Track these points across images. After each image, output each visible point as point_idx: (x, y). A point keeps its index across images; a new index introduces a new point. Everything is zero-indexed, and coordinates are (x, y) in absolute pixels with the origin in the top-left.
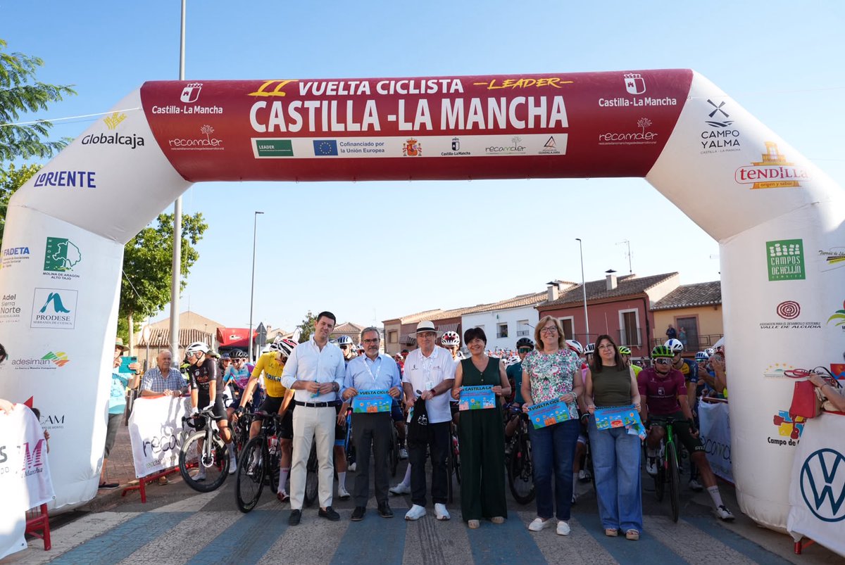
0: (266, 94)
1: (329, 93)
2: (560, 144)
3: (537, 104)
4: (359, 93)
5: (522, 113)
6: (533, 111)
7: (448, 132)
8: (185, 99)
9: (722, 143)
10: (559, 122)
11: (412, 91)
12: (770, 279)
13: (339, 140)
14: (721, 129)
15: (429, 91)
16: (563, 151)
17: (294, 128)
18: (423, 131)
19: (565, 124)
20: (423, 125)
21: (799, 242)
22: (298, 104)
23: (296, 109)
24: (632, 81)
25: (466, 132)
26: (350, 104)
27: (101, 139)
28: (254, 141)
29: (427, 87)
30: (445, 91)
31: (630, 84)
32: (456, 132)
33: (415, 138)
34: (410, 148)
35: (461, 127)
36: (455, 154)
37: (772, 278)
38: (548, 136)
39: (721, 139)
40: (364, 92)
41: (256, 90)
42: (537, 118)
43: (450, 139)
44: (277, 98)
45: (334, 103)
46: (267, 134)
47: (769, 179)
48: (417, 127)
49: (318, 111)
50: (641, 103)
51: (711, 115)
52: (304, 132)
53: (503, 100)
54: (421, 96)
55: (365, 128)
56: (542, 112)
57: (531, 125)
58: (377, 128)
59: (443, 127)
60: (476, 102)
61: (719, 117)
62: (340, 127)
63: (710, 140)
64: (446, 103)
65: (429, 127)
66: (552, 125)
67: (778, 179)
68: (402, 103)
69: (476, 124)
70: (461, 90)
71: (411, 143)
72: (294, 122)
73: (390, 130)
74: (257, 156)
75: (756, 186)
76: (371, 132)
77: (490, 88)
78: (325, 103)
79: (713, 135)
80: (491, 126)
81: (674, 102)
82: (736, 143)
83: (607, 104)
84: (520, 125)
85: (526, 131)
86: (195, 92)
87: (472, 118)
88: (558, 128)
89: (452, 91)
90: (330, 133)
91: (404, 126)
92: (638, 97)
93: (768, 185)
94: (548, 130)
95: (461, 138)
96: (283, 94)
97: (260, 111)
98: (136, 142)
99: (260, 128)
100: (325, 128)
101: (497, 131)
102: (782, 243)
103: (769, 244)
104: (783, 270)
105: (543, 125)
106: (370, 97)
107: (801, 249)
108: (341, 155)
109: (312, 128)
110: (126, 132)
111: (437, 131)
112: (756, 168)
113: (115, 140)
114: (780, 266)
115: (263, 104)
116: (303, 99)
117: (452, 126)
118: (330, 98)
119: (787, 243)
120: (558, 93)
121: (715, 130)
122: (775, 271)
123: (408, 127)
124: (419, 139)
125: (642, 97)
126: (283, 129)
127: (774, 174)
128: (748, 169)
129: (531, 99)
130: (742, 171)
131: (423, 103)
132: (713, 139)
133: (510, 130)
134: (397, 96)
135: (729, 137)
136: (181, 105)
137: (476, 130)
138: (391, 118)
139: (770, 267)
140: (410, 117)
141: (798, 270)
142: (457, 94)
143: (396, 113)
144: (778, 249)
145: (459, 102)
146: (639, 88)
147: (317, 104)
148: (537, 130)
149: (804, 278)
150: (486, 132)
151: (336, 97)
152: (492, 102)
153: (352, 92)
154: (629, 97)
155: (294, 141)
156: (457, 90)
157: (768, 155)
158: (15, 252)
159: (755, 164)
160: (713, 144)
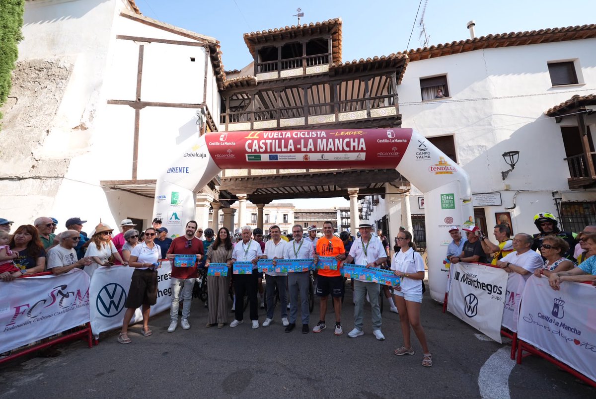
0: (251, 137)
1: (275, 137)
2: (363, 156)
3: (354, 141)
4: (286, 137)
5: (348, 144)
6: (352, 144)
7: (320, 152)
8: (221, 139)
9: (424, 157)
10: (362, 148)
11: (307, 136)
12: (442, 209)
13: (278, 154)
14: (423, 152)
15: (313, 136)
16: (364, 159)
17: (262, 150)
18: (311, 151)
19: (365, 149)
20: (311, 149)
21: (453, 195)
22: (263, 141)
23: (263, 143)
24: (390, 133)
25: (327, 152)
26: (283, 141)
27: (191, 155)
28: (247, 155)
29: (312, 135)
30: (319, 136)
32: (323, 152)
33: (307, 154)
34: (306, 157)
35: (325, 150)
36: (322, 160)
37: (443, 208)
38: (358, 153)
39: (423, 155)
40: (288, 137)
41: (248, 136)
42: (354, 147)
43: (320, 154)
44: (256, 139)
45: (277, 141)
46: (251, 152)
47: (441, 171)
48: (308, 150)
49: (271, 144)
50: (393, 141)
51: (420, 146)
52: (266, 152)
53: (341, 140)
54: (310, 138)
55: (289, 150)
56: (356, 144)
57: (352, 149)
58: (293, 150)
59: (318, 150)
60: (331, 140)
61: (422, 147)
62: (279, 150)
64: (319, 141)
65: (313, 150)
66: (360, 149)
67: (445, 171)
68: (302, 141)
69: (331, 149)
70: (325, 136)
71: (306, 156)
72: (262, 148)
73: (298, 151)
74: (247, 160)
75: (437, 173)
76: (291, 152)
77: (336, 135)
78: (274, 141)
79: (420, 154)
80: (336, 150)
81: (406, 141)
82: (429, 157)
83: (381, 141)
84: (348, 149)
85: (350, 151)
86: (225, 137)
87: (329, 147)
88: (362, 151)
89: (322, 136)
90: (275, 152)
91: (303, 149)
92: (392, 139)
93: (441, 173)
94: (358, 151)
95: (325, 154)
96: (258, 137)
97: (249, 144)
98: (203, 156)
99: (249, 150)
100: (273, 150)
101: (339, 151)
102: (446, 195)
103: (442, 195)
104: (447, 205)
105: (356, 149)
106: (290, 139)
107: (453, 197)
108: (279, 160)
109: (269, 150)
110: (200, 152)
111: (316, 151)
112: (436, 167)
113: (196, 155)
114: (446, 203)
115: (250, 141)
116: (265, 139)
117: (322, 150)
118: (275, 139)
119: (448, 195)
120: (362, 137)
121: (421, 152)
122: (444, 205)
123: (304, 150)
124: (309, 154)
125: (394, 139)
126: (258, 151)
127: (443, 169)
128: (433, 167)
129: (352, 140)
130: (431, 168)
131: (311, 141)
133: (344, 151)
134: (301, 138)
135: (427, 155)
136: (219, 141)
137: (331, 151)
138: (299, 146)
139: (442, 204)
140: (306, 146)
141: (452, 205)
142: (323, 137)
143: (300, 144)
144: (445, 197)
145: (324, 141)
146: (393, 136)
147: (270, 141)
148: (354, 151)
149: (454, 208)
150: (335, 152)
151: (278, 139)
152: (337, 140)
153: (284, 137)
154: (389, 139)
155: (262, 155)
156: (323, 136)
157: (441, 162)
158: (160, 197)
159: (436, 165)
160: (420, 157)
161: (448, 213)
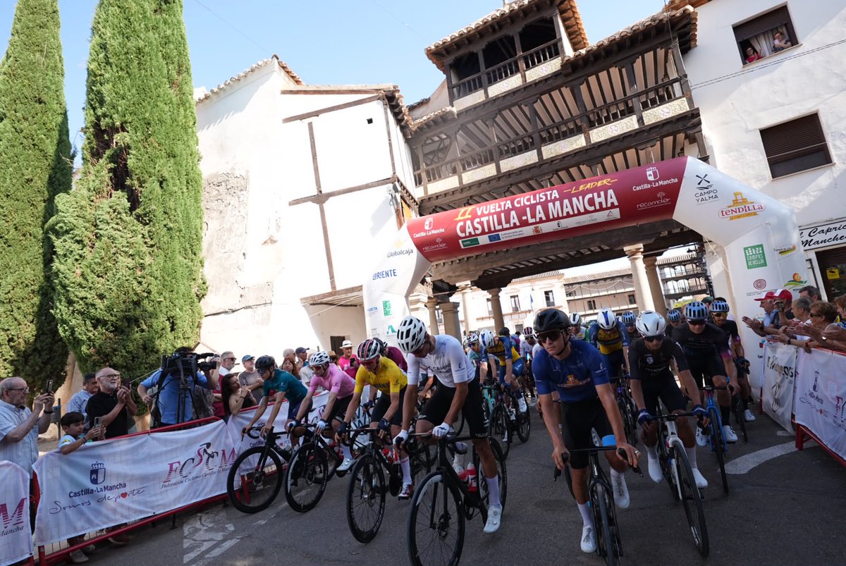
0: (462, 218)
1: (492, 211)
2: (616, 213)
3: (599, 196)
4: (506, 208)
5: (591, 202)
6: (597, 200)
7: (554, 219)
8: (427, 228)
9: (707, 198)
10: (612, 203)
11: (533, 202)
12: (748, 268)
13: (500, 233)
14: (706, 191)
15: (541, 200)
16: (619, 217)
17: (478, 232)
18: (541, 221)
19: (616, 204)
20: (541, 218)
21: (761, 246)
22: (478, 220)
23: (478, 223)
24: (651, 172)
25: (563, 218)
26: (503, 215)
27: (395, 254)
28: (460, 241)
29: (540, 198)
30: (549, 199)
31: (650, 175)
32: (558, 218)
33: (537, 225)
34: (536, 230)
35: (561, 215)
36: (560, 229)
37: (749, 267)
38: (608, 211)
39: (707, 196)
40: (508, 207)
41: (457, 217)
42: (600, 204)
43: (556, 222)
44: (468, 219)
45: (495, 216)
46: (466, 237)
47: (738, 214)
48: (538, 220)
49: (488, 222)
50: (657, 185)
51: (699, 184)
52: (483, 233)
53: (581, 198)
54: (537, 204)
55: (512, 225)
56: (602, 199)
57: (598, 207)
58: (518, 224)
59: (551, 217)
60: (566, 202)
61: (704, 184)
62: (500, 227)
63: (700, 198)
64: (550, 205)
65: (544, 219)
66: (609, 205)
67: (744, 212)
68: (528, 209)
69: (568, 213)
70: (558, 197)
71: (536, 228)
72: (478, 229)
73: (525, 224)
74: (463, 247)
75: (732, 218)
76: (515, 226)
77: (573, 192)
78: (491, 217)
79: (701, 194)
80: (576, 212)
81: (676, 180)
82: (716, 197)
83: (638, 188)
84: (592, 208)
85: (596, 211)
86: (430, 223)
87: (565, 210)
88: (613, 206)
89: (553, 198)
90: (495, 231)
91: (531, 221)
92: (655, 182)
93: (739, 217)
94: (607, 208)
95: (561, 221)
96: (470, 216)
97: (461, 227)
98: (411, 252)
99: (463, 235)
100: (493, 229)
101: (580, 214)
102: (752, 247)
103: (745, 249)
104: (754, 263)
105: (604, 206)
106: (512, 210)
107: (763, 249)
108: (502, 240)
109: (487, 230)
110: (404, 249)
111: (548, 220)
112: (730, 209)
113: (401, 253)
114: (752, 260)
115: (462, 223)
116: (480, 217)
117: (556, 216)
118: (493, 214)
119: (754, 247)
120: (610, 188)
121: (702, 192)
122: (750, 264)
123: (533, 220)
124: (540, 225)
125: (657, 181)
126: (473, 233)
127: (741, 210)
128: (725, 210)
129: (595, 194)
130: (722, 212)
131: (539, 208)
132: (702, 197)
133: (587, 212)
134: (525, 206)
135: (711, 194)
136: (425, 231)
137: (568, 216)
138: (524, 218)
140: (533, 216)
141: (762, 261)
142: (556, 199)
143: (526, 215)
144: (750, 251)
145: (558, 203)
146: (655, 177)
147: (486, 218)
148: (601, 209)
149: (766, 265)
150: (574, 215)
151: (496, 213)
152: (574, 199)
153: (503, 209)
154: (650, 182)
155: (478, 237)
156: (555, 197)
157: (737, 200)
158: (371, 309)
159: (729, 207)
160: (702, 200)
161: (759, 273)
